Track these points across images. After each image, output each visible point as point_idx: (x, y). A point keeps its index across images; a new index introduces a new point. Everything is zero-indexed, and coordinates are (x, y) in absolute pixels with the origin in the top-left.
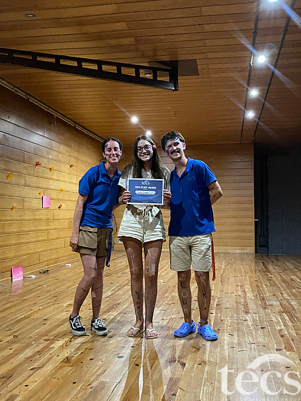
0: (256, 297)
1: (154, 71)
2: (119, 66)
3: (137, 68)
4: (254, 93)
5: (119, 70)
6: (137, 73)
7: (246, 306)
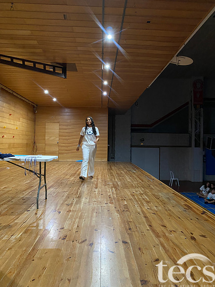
0: (102, 181)
1: (54, 67)
2: (35, 63)
3: (45, 65)
4: (106, 83)
5: (34, 65)
6: (45, 67)
7: (97, 185)
